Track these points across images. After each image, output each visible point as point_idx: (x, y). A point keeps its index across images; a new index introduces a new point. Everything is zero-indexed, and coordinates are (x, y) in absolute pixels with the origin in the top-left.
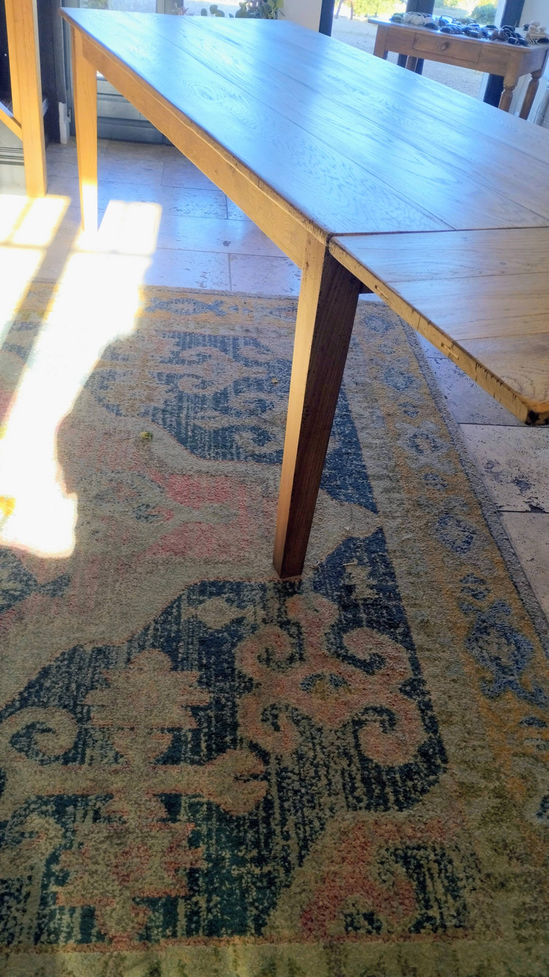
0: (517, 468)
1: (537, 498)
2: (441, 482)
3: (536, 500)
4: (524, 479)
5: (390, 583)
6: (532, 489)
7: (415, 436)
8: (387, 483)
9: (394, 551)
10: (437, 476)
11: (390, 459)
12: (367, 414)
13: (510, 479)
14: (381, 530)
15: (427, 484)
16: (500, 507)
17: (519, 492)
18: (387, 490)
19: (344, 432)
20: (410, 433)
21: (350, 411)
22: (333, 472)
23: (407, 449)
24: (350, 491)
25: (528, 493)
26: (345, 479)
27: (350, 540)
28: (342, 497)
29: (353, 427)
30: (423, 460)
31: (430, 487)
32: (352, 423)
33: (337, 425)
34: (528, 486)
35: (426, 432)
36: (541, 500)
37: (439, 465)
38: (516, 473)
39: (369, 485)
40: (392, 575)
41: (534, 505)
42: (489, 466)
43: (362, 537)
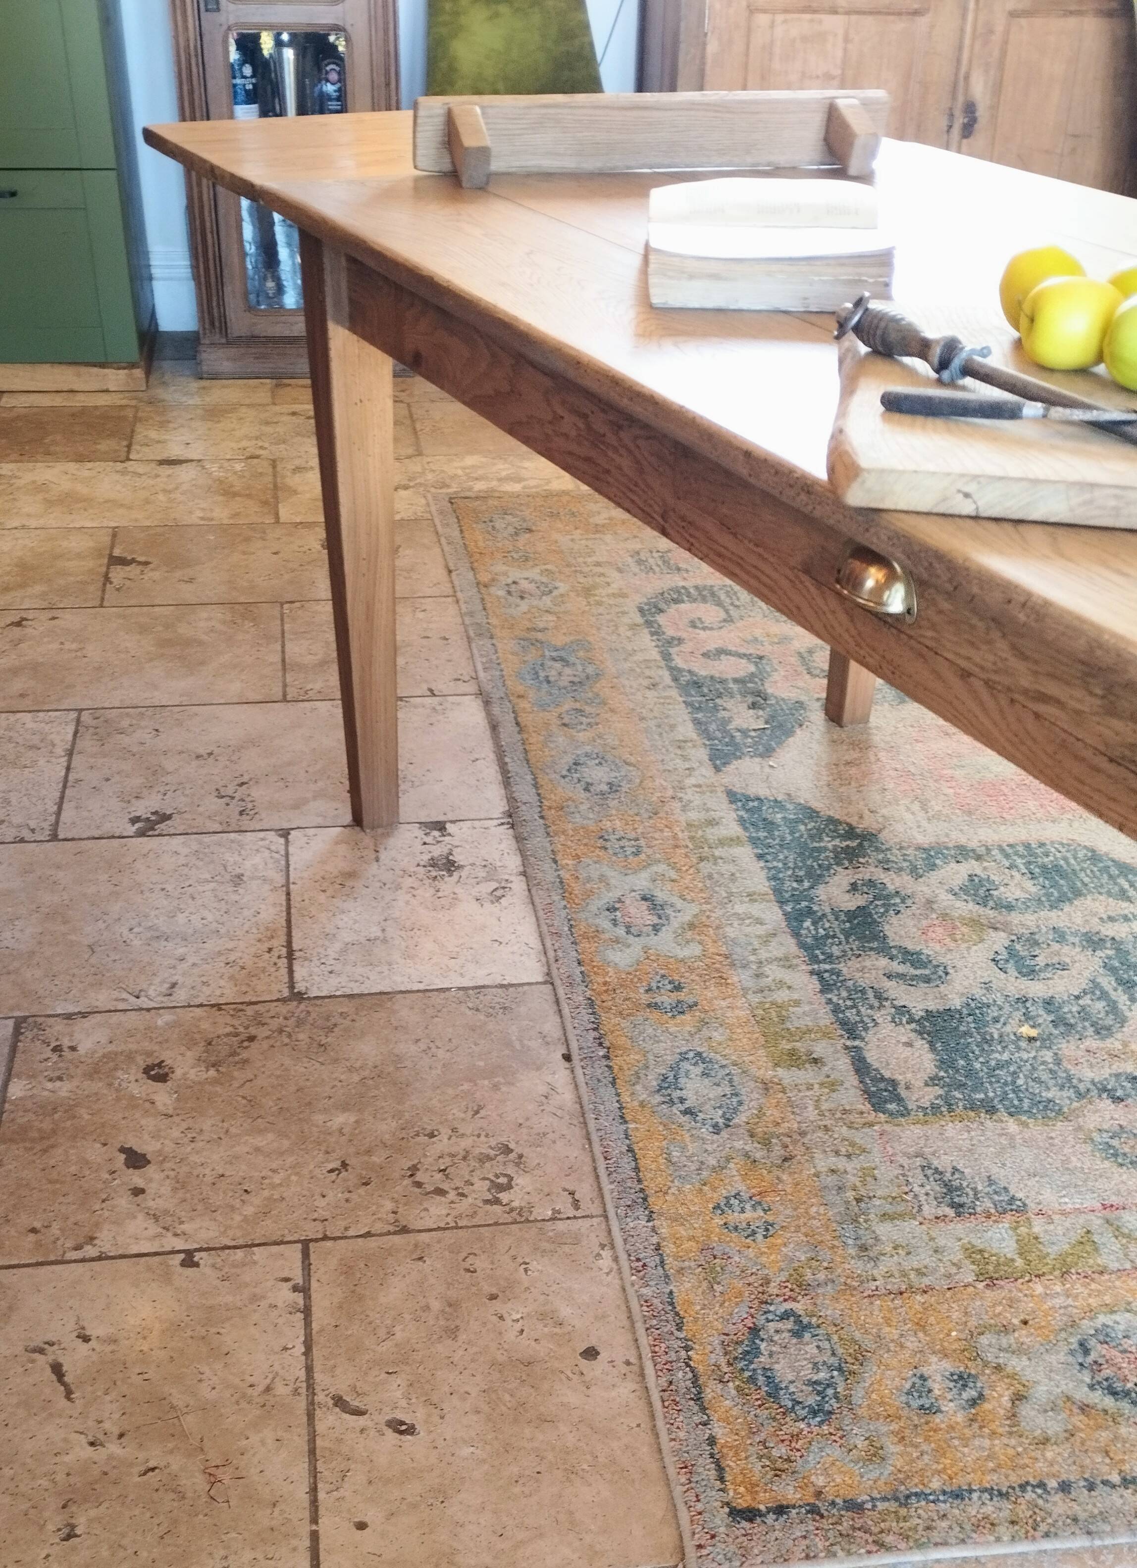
0: (440, 894)
1: (425, 844)
2: (608, 844)
3: (428, 840)
4: (434, 874)
5: (700, 715)
6: (426, 857)
7: (656, 928)
8: (712, 834)
9: (694, 746)
10: (615, 854)
11: (710, 877)
12: (774, 972)
13: (464, 873)
14: (717, 769)
15: (637, 840)
16: (502, 824)
17: (456, 851)
18: (712, 823)
19: (814, 923)
20: (666, 934)
21: (812, 973)
22: (816, 845)
23: (675, 900)
24: (779, 816)
25: (438, 851)
26: (792, 833)
27: (768, 752)
28: (789, 806)
29: (796, 934)
30: (642, 881)
31: (633, 835)
32: (802, 945)
33: (834, 937)
34: (433, 863)
35: (631, 939)
36: (418, 842)
37: (610, 873)
38: (448, 884)
39: (746, 829)
40: (697, 722)
41: (436, 833)
42: (499, 893)
43: (747, 759)
